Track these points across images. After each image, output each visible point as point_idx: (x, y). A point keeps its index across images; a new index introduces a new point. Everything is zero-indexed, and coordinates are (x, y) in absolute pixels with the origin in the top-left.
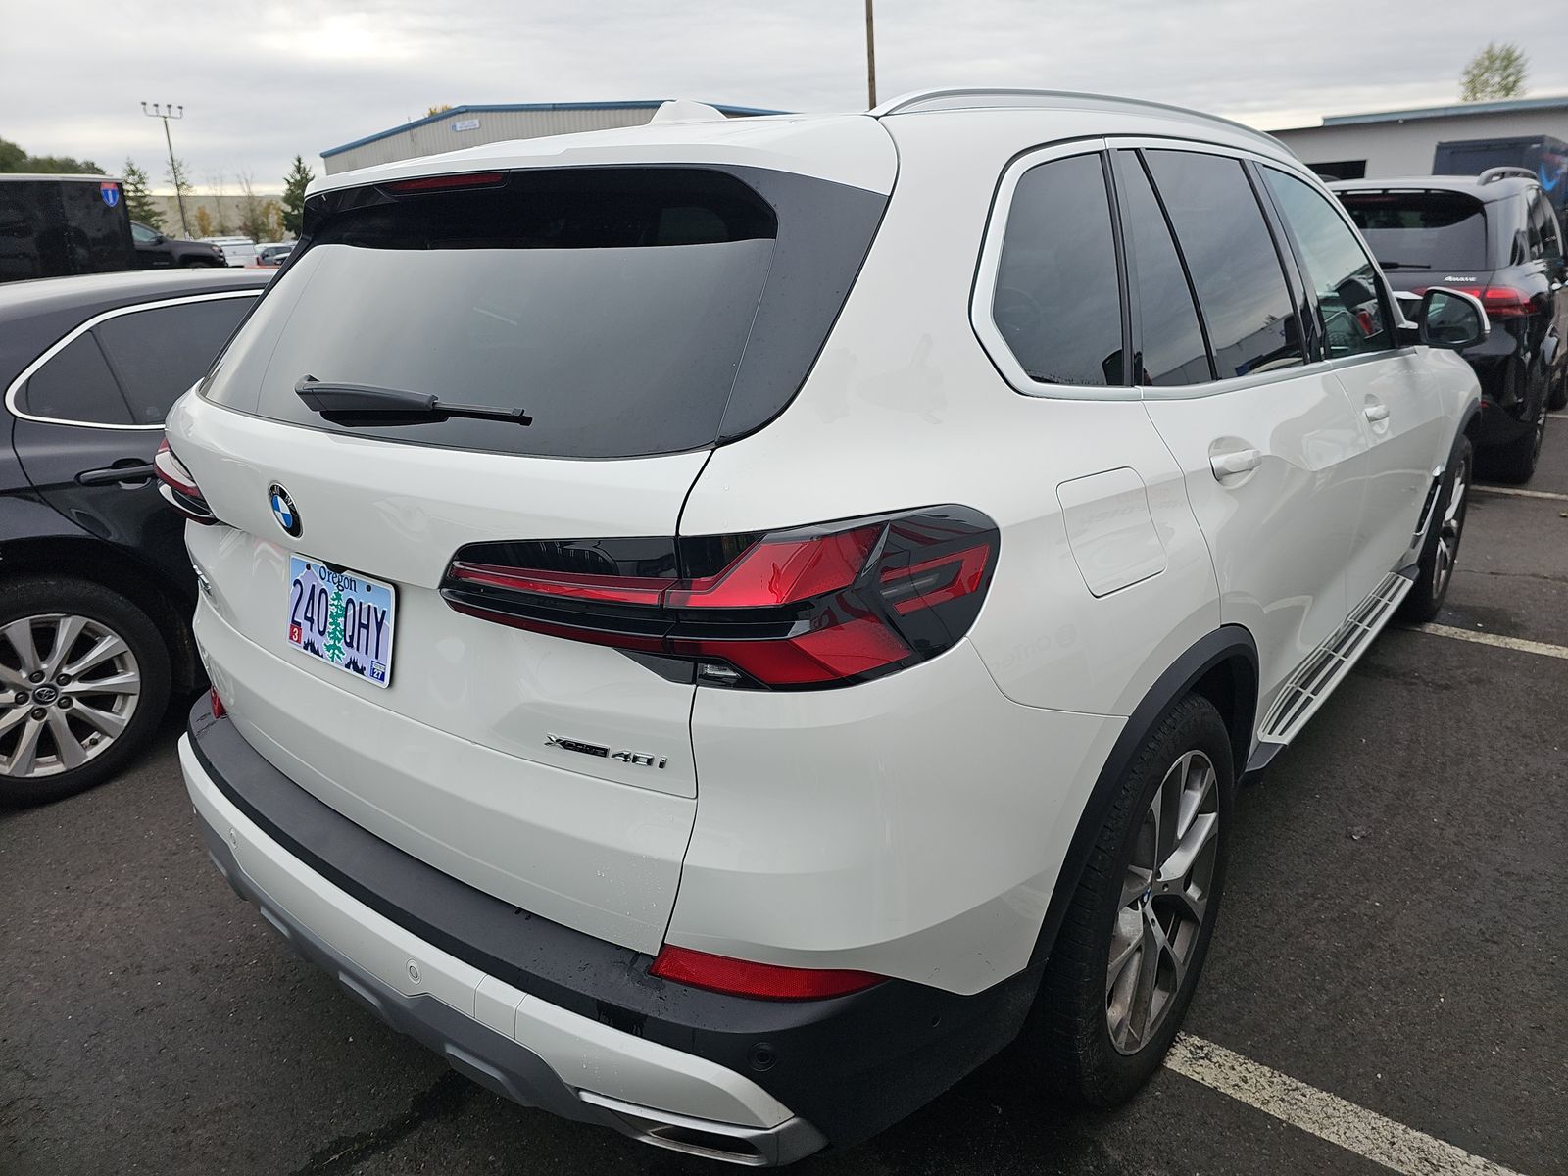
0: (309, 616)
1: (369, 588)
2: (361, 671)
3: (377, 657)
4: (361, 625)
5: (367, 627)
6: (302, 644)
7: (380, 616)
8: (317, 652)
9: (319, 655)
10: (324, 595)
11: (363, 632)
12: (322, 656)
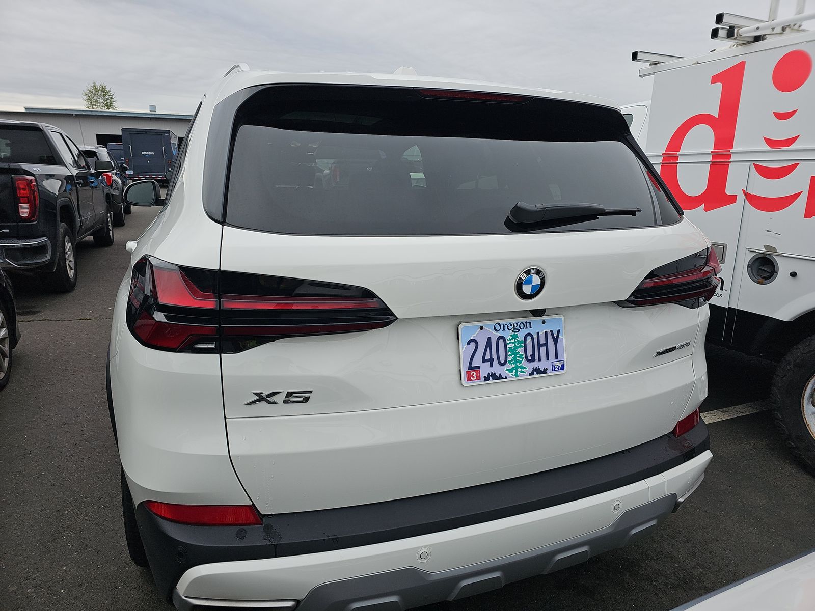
0: (487, 357)
1: (544, 322)
2: (545, 371)
3: (557, 358)
4: (540, 345)
5: (546, 345)
6: (482, 378)
7: (555, 335)
8: (501, 377)
9: (504, 378)
10: (501, 341)
11: (543, 349)
12: (506, 378)
